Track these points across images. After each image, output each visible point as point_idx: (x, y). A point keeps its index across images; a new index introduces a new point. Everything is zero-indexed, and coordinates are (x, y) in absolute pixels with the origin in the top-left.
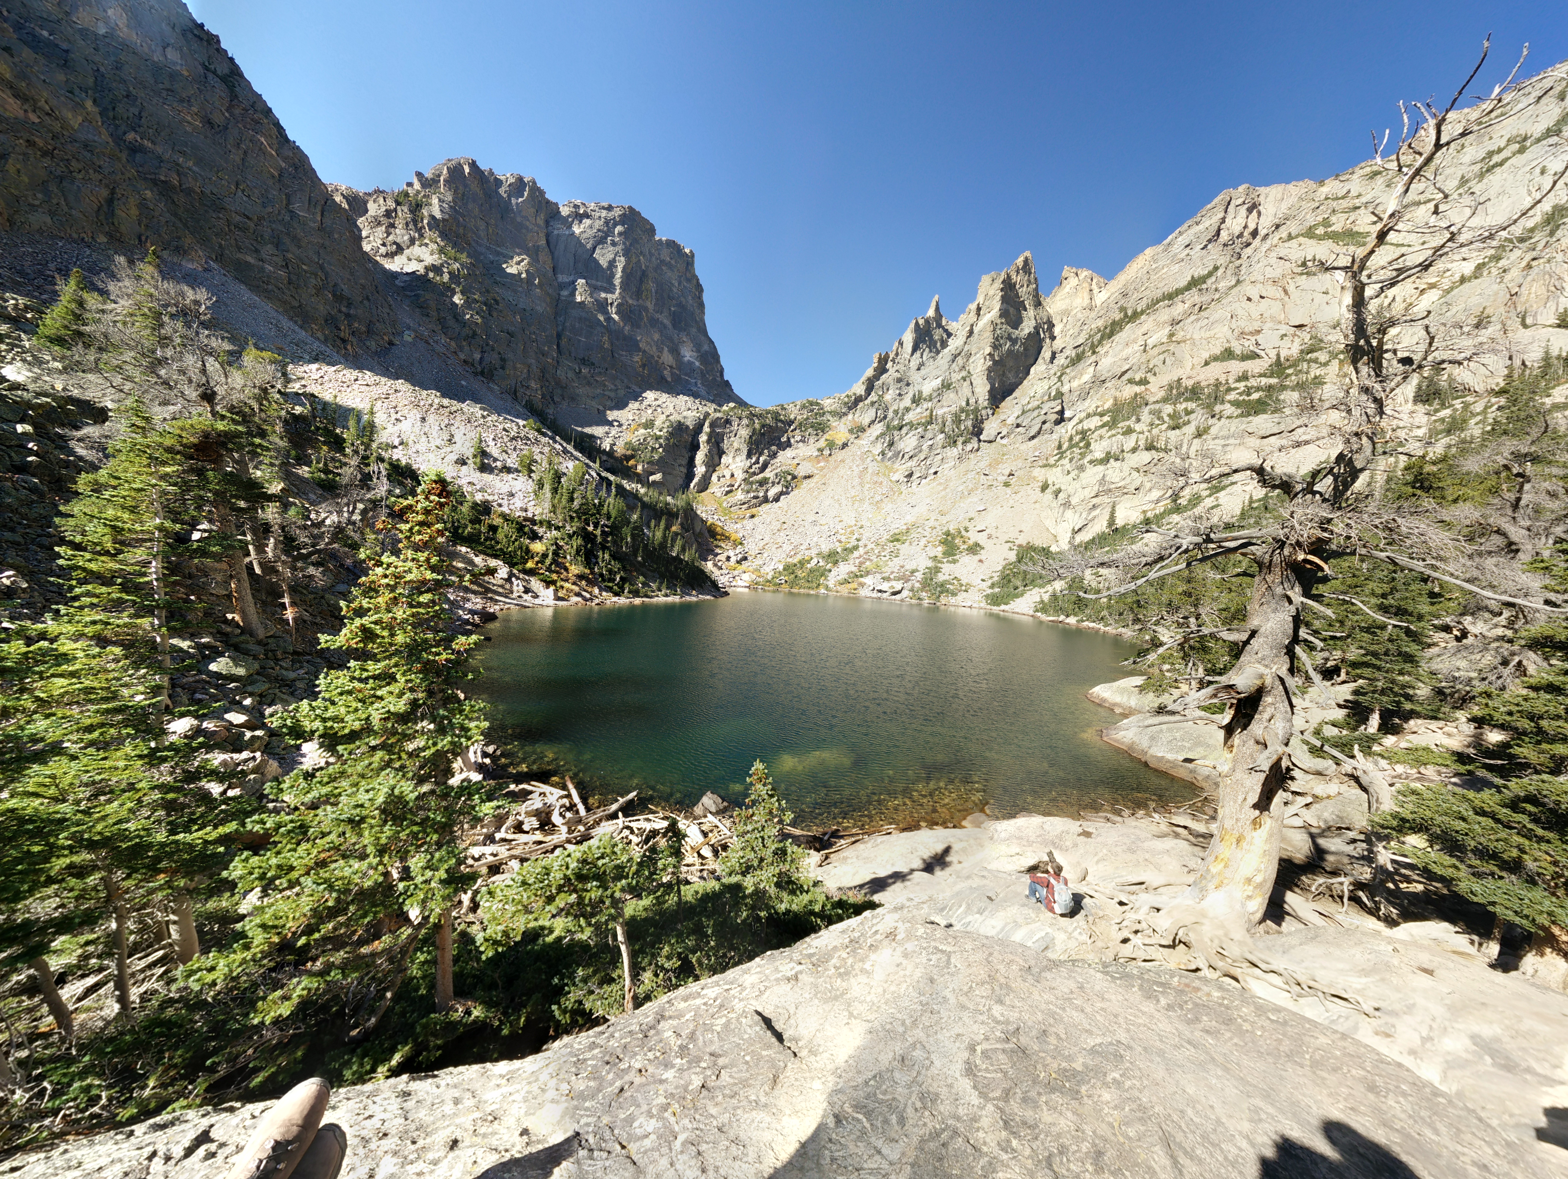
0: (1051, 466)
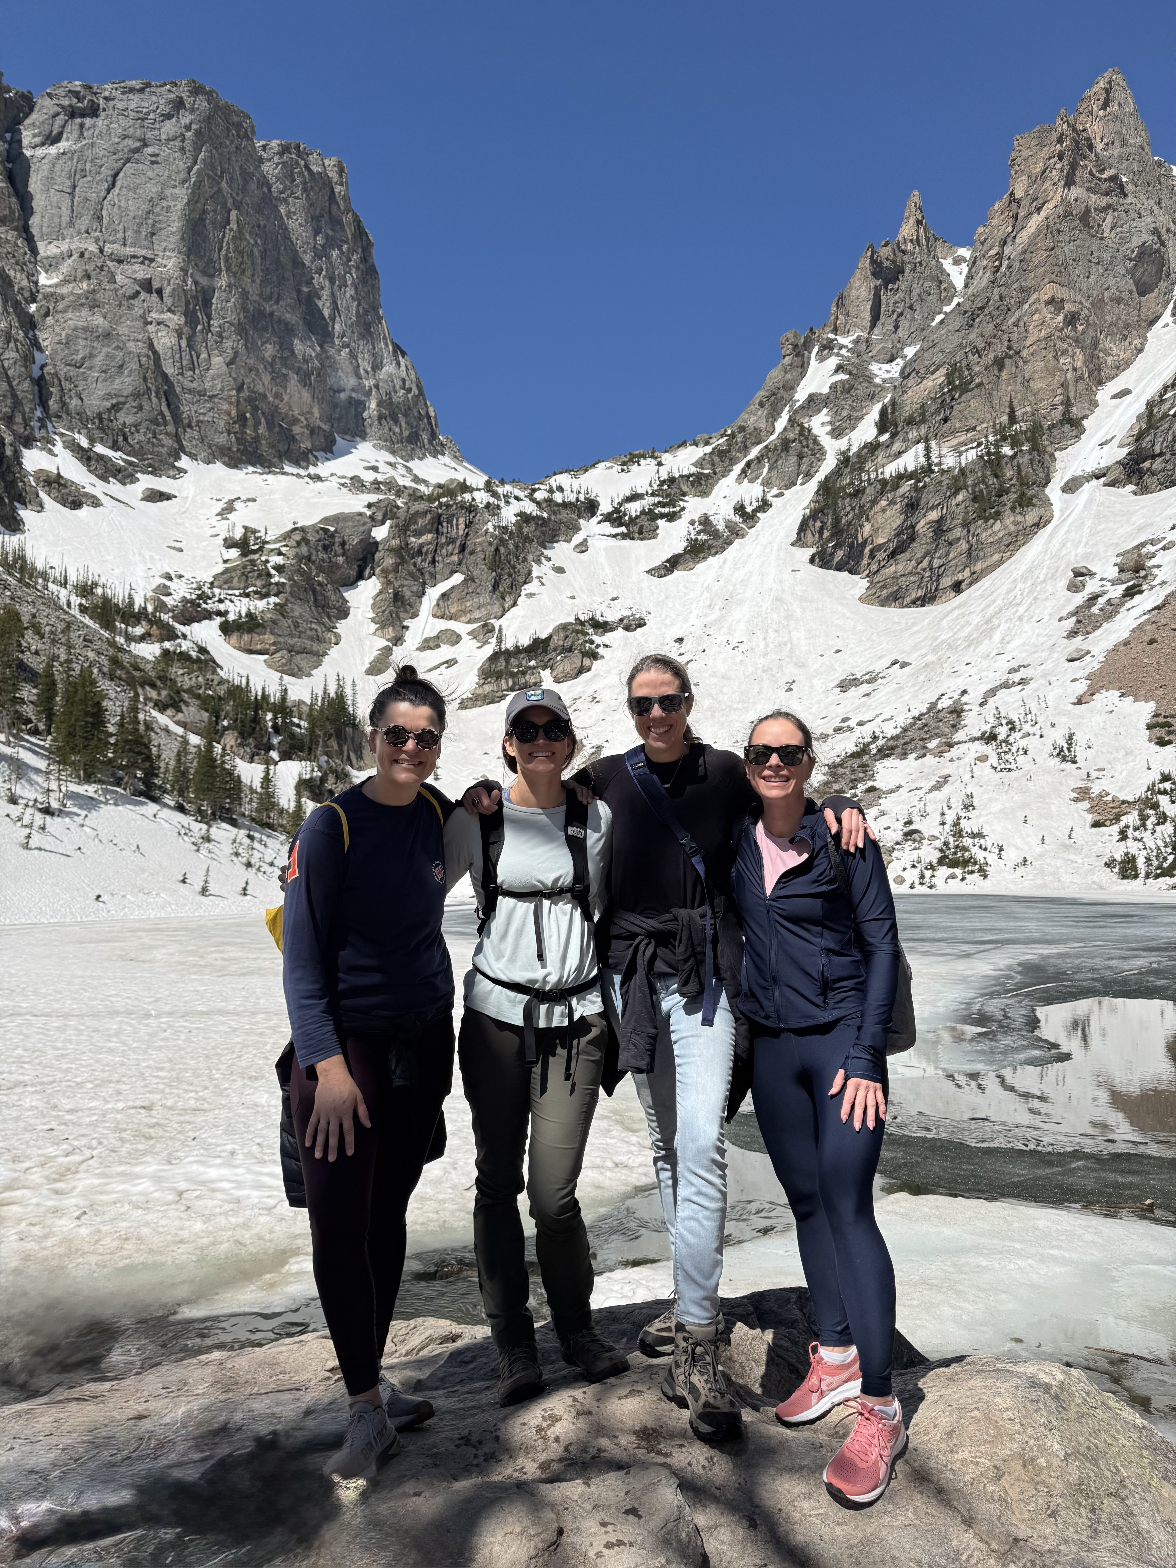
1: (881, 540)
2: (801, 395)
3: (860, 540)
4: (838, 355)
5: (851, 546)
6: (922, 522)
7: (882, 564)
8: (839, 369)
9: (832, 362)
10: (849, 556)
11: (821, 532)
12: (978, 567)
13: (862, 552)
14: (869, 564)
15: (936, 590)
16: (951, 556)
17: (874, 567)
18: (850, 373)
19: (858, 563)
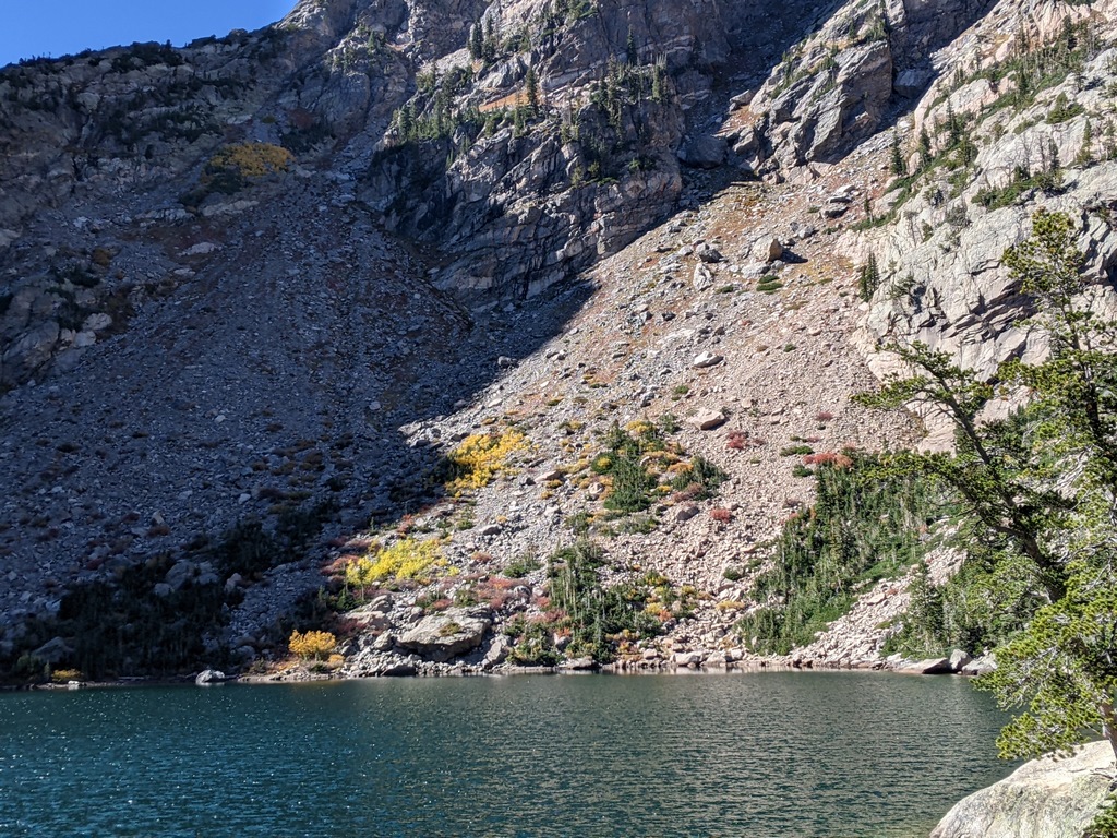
0: (880, 222)
3: (449, 195)
5: (436, 200)
7: (476, 228)
10: (434, 213)
11: (398, 178)
13: (451, 208)
14: (460, 227)
15: (542, 266)
17: (466, 231)
19: (446, 223)
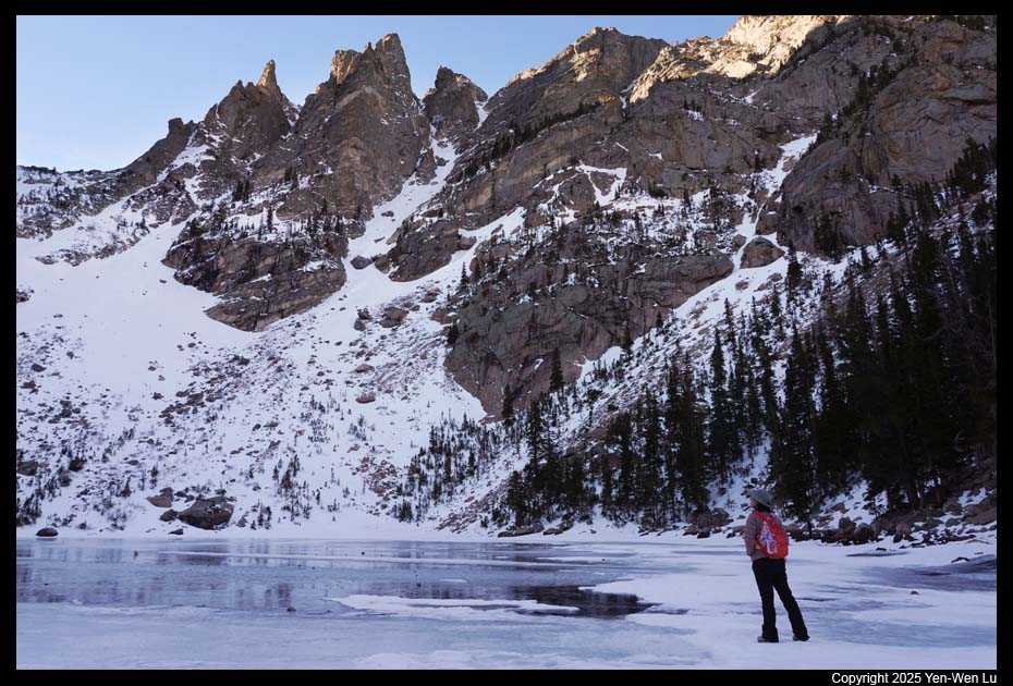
1: (230, 272)
2: (179, 162)
3: (215, 269)
4: (209, 145)
5: (208, 272)
6: (261, 265)
8: (209, 152)
9: (205, 148)
10: (206, 278)
12: (296, 302)
13: (216, 276)
16: (279, 291)
18: (216, 157)
19: (211, 285)
